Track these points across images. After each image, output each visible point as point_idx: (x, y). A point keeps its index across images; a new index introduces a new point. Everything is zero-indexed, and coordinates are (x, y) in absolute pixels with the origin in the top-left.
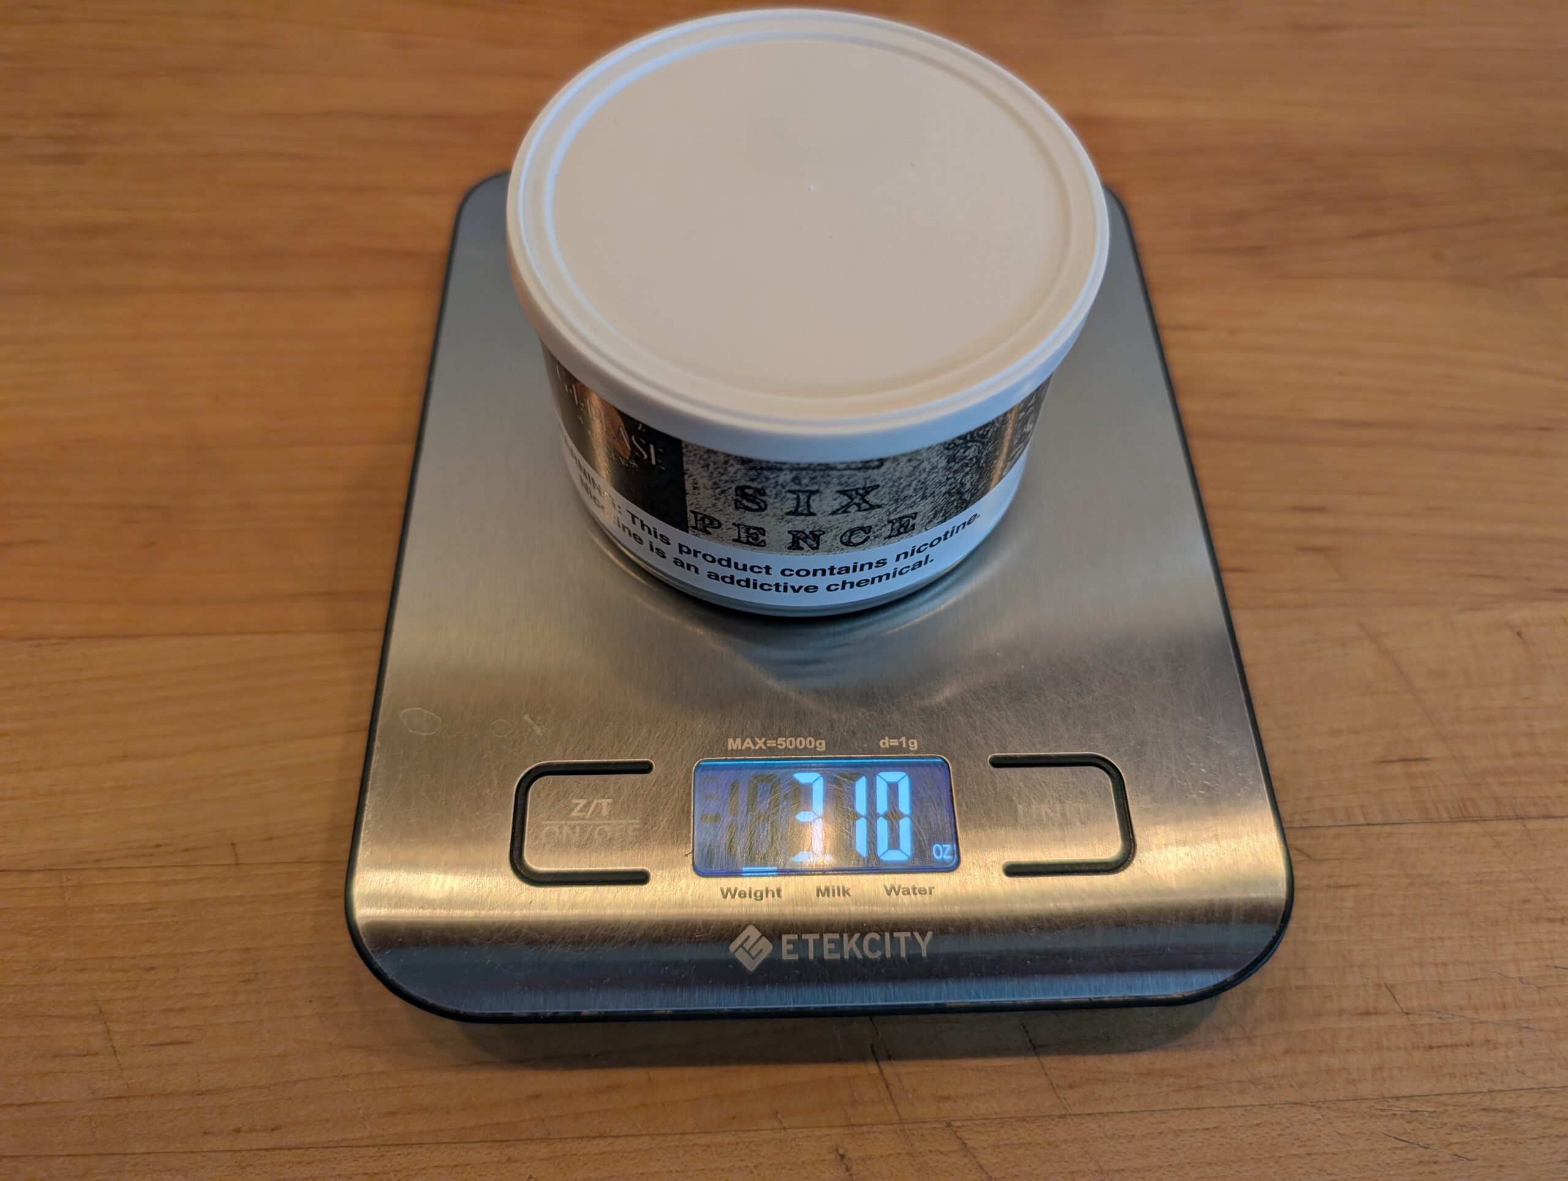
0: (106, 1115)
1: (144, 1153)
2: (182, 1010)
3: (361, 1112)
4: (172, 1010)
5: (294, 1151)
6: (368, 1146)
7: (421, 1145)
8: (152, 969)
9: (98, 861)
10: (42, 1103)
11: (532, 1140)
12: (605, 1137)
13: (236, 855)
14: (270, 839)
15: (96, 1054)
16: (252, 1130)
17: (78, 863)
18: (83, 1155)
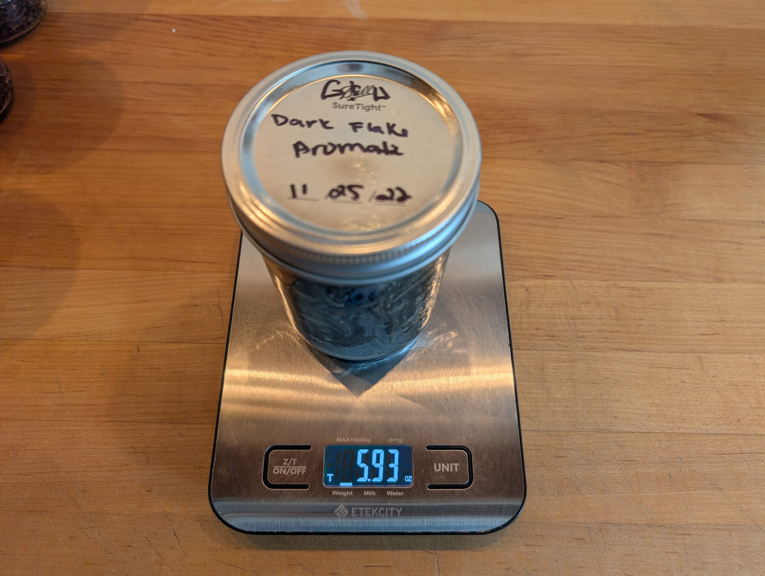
0: (59, 410)
1: (69, 421)
2: (82, 382)
3: (133, 413)
4: (79, 382)
5: (113, 422)
6: (134, 422)
7: (149, 423)
8: (74, 370)
9: (59, 338)
10: (41, 406)
11: (182, 423)
12: (203, 424)
13: (101, 338)
14: (111, 334)
15: (57, 393)
16: (101, 416)
17: (53, 338)
18: (52, 420)
